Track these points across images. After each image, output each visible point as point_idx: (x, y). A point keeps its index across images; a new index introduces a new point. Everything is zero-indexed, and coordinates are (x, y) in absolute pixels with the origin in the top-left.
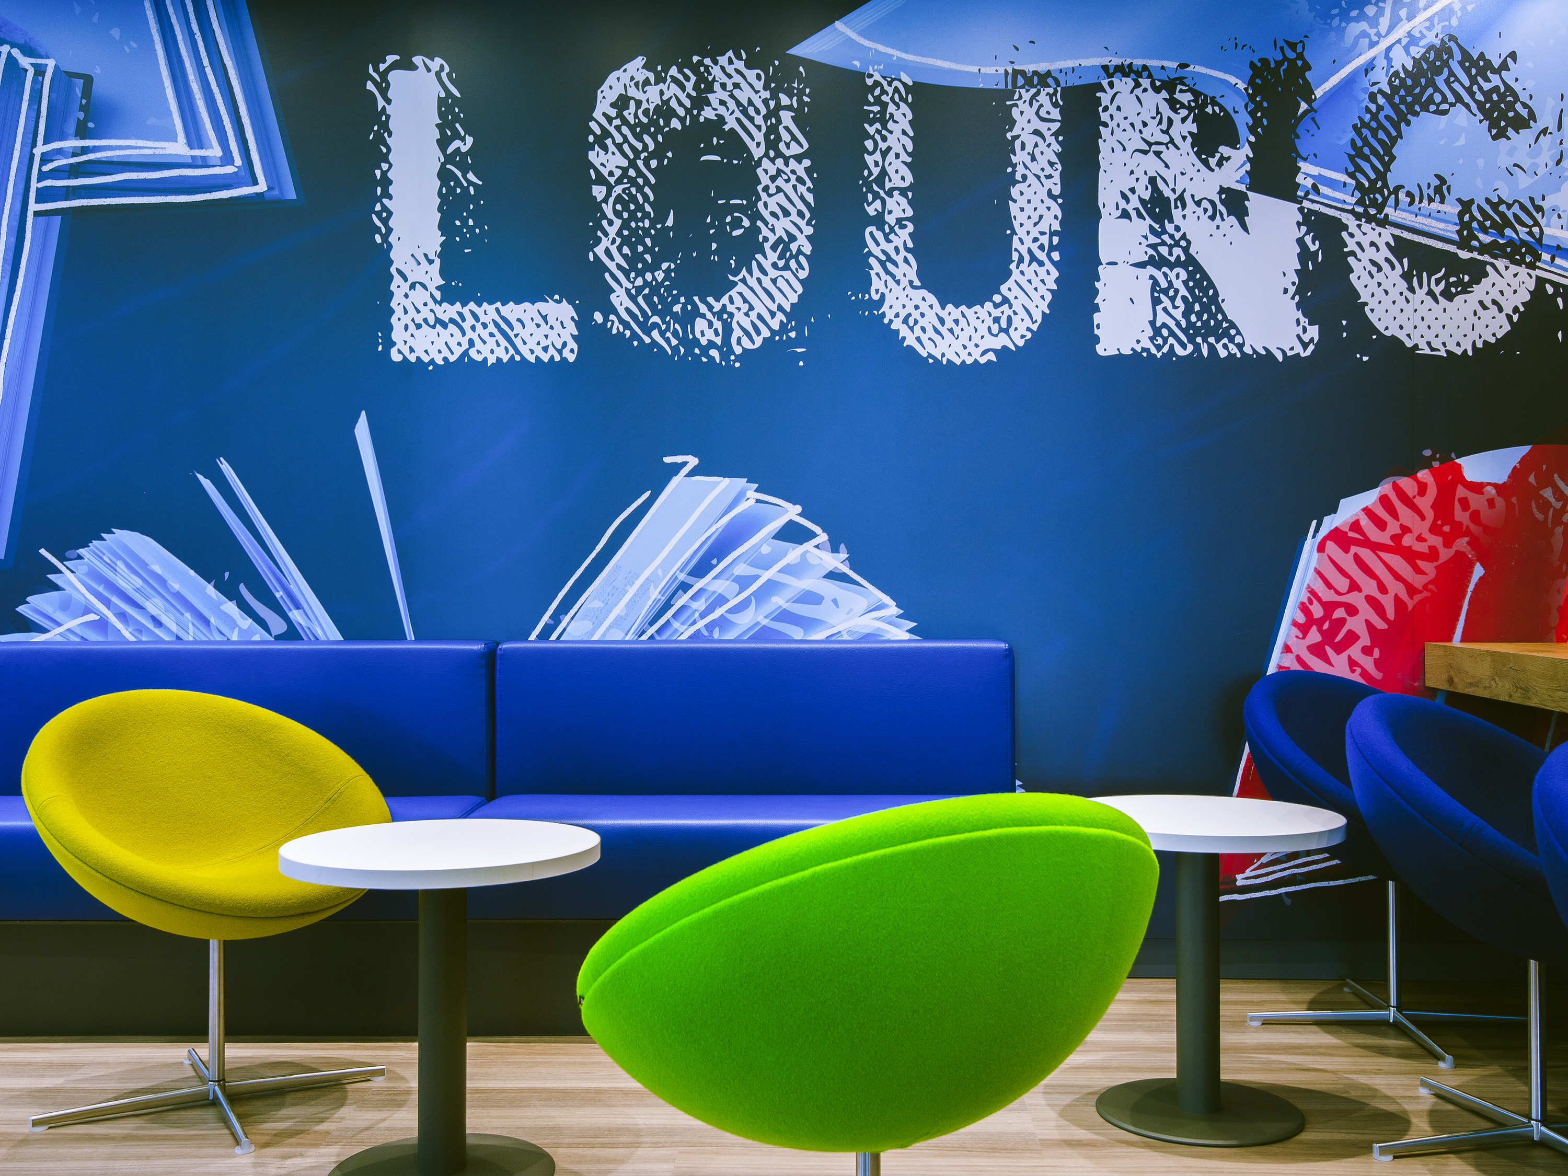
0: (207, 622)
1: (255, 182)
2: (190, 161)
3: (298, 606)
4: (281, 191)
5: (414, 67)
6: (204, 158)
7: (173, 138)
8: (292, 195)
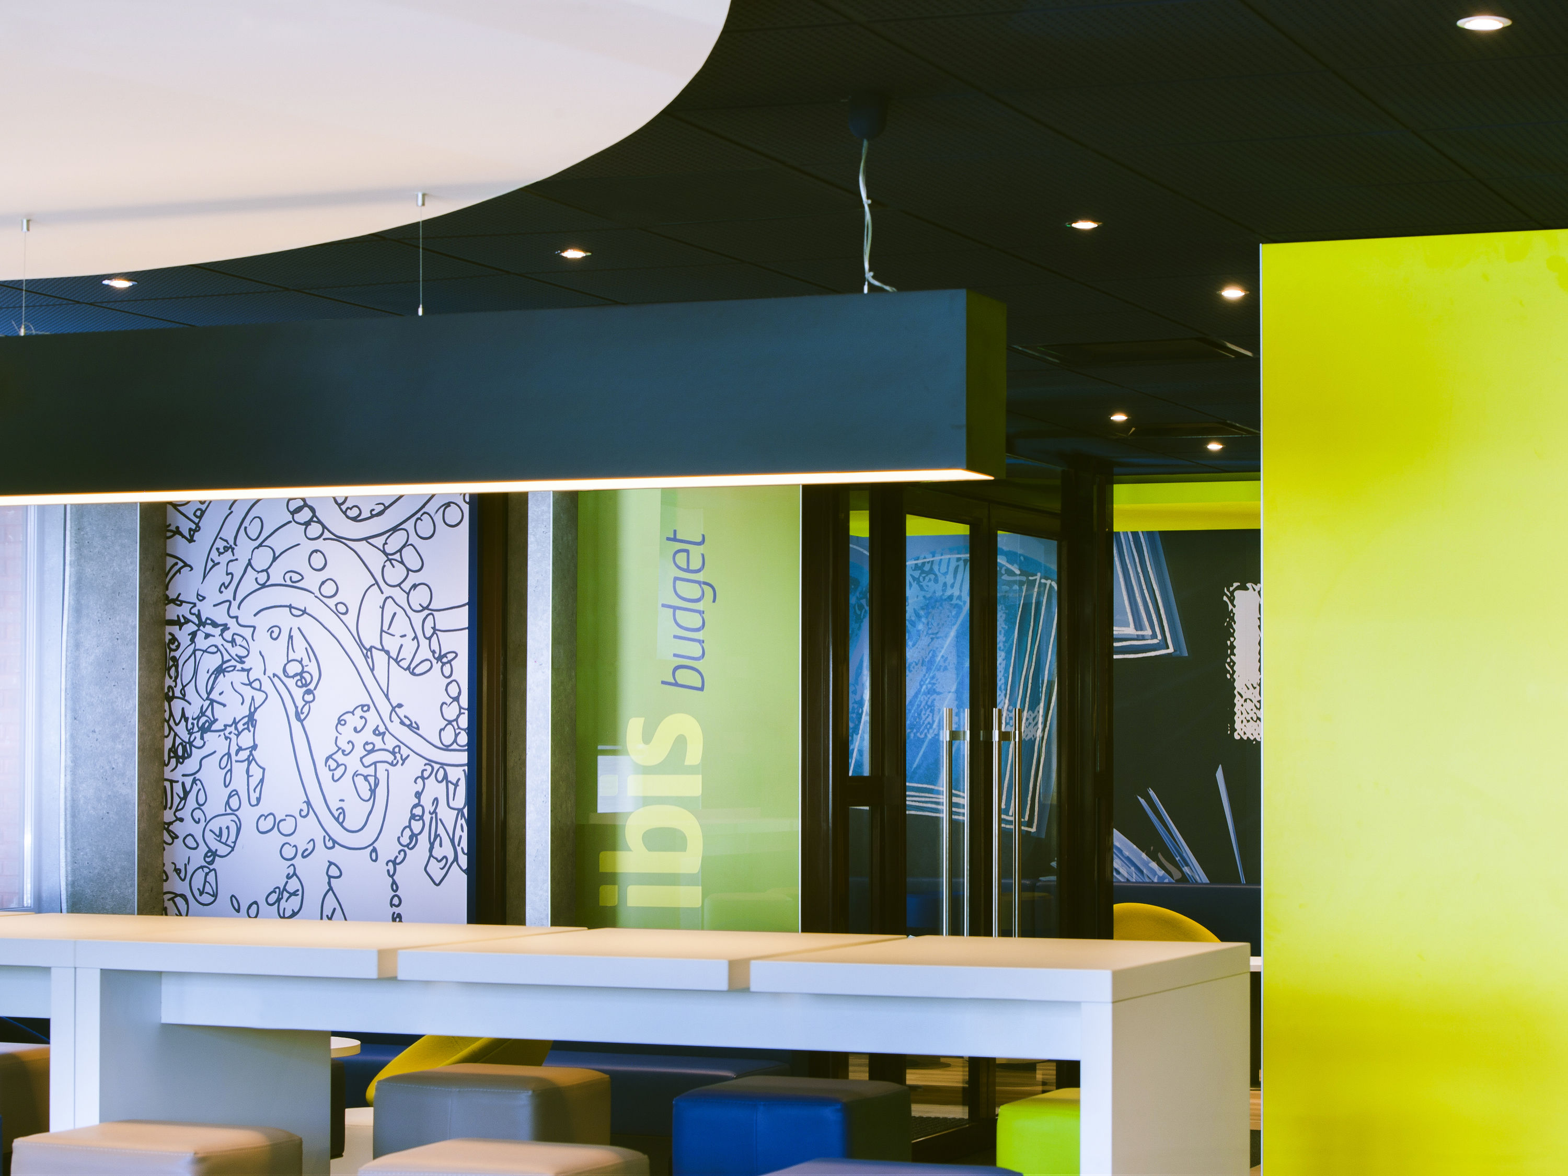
0: (1142, 872)
1: (1168, 648)
2: (1136, 637)
3: (1187, 865)
4: (1180, 652)
5: (1247, 589)
6: (1143, 636)
7: (1128, 626)
8: (1186, 654)
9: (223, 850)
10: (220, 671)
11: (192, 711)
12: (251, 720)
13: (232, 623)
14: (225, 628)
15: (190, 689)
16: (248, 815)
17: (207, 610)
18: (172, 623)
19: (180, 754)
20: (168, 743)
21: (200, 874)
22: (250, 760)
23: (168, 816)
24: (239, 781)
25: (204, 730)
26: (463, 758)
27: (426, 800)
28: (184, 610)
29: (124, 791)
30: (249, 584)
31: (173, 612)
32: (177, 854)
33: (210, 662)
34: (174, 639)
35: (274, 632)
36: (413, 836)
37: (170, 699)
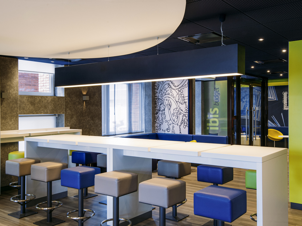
1: (275, 99)
3: (278, 124)
4: (277, 100)
5: (285, 92)
6: (272, 98)
7: (270, 97)
9: (161, 124)
10: (161, 104)
11: (158, 109)
12: (164, 110)
13: (162, 99)
14: (161, 99)
15: (158, 106)
16: (164, 120)
17: (159, 98)
18: (156, 99)
19: (157, 113)
20: (155, 112)
21: (159, 127)
22: (164, 114)
23: (156, 120)
24: (163, 117)
25: (159, 111)
26: (187, 114)
27: (183, 119)
28: (157, 98)
29: (150, 118)
30: (164, 95)
31: (156, 98)
32: (156, 125)
33: (160, 103)
34: (156, 101)
35: (167, 100)
36: (182, 123)
37: (156, 107)
